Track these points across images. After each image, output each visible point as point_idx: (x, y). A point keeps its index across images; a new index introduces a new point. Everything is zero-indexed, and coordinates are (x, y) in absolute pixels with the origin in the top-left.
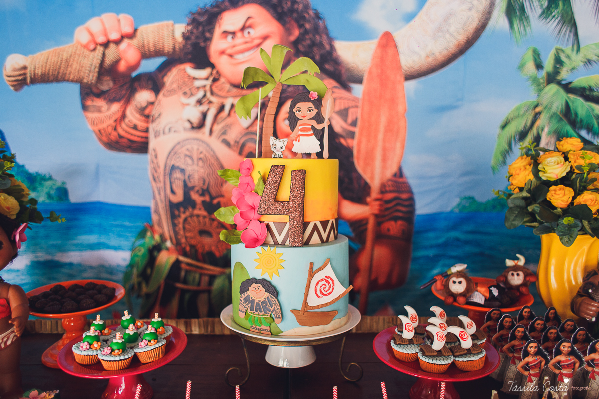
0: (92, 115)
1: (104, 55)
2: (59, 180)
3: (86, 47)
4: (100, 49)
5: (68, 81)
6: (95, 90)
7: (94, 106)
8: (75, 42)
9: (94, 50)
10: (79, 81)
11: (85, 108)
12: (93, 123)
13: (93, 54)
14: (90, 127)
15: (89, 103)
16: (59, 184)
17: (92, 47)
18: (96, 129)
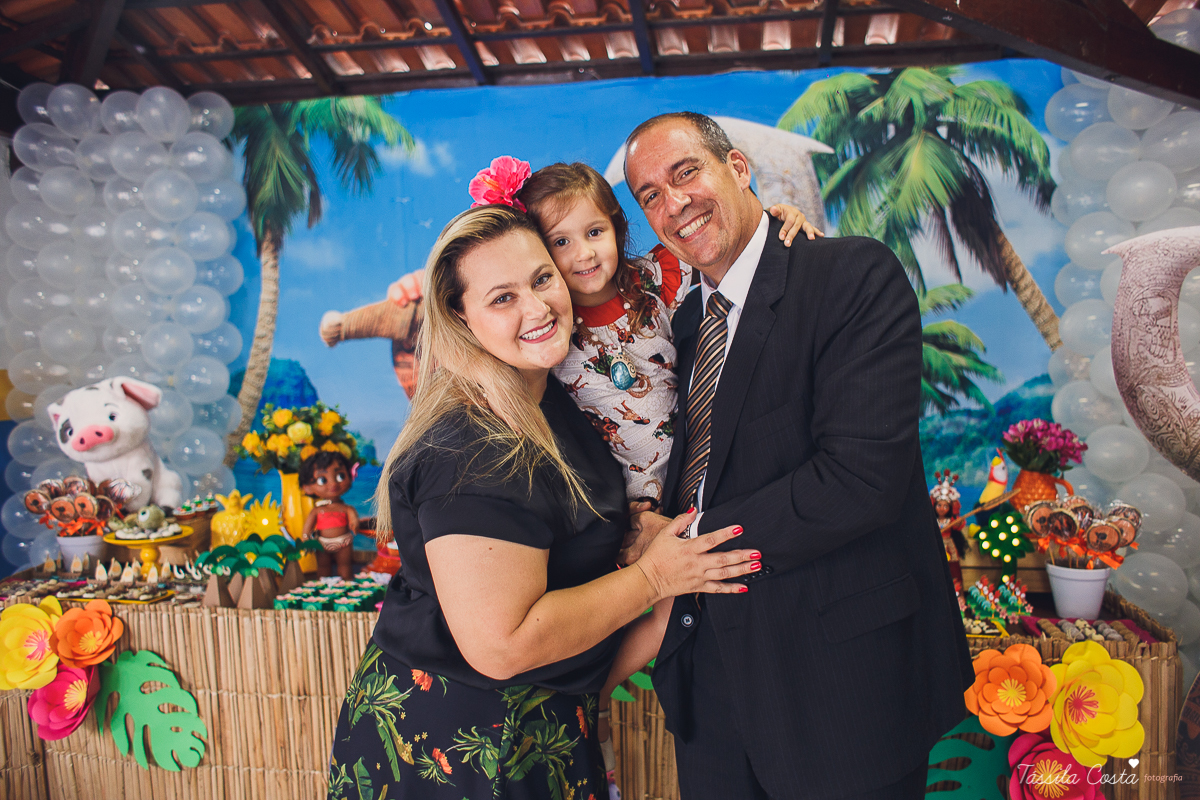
0: (404, 371)
1: (415, 311)
2: (367, 438)
3: (398, 303)
4: (412, 306)
5: (381, 336)
6: (406, 346)
7: (406, 363)
8: (388, 299)
9: (406, 306)
10: (391, 337)
11: (396, 364)
12: (403, 380)
13: (405, 310)
14: (400, 383)
15: (400, 359)
16: (367, 442)
17: (404, 302)
18: (406, 385)
